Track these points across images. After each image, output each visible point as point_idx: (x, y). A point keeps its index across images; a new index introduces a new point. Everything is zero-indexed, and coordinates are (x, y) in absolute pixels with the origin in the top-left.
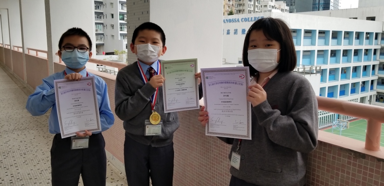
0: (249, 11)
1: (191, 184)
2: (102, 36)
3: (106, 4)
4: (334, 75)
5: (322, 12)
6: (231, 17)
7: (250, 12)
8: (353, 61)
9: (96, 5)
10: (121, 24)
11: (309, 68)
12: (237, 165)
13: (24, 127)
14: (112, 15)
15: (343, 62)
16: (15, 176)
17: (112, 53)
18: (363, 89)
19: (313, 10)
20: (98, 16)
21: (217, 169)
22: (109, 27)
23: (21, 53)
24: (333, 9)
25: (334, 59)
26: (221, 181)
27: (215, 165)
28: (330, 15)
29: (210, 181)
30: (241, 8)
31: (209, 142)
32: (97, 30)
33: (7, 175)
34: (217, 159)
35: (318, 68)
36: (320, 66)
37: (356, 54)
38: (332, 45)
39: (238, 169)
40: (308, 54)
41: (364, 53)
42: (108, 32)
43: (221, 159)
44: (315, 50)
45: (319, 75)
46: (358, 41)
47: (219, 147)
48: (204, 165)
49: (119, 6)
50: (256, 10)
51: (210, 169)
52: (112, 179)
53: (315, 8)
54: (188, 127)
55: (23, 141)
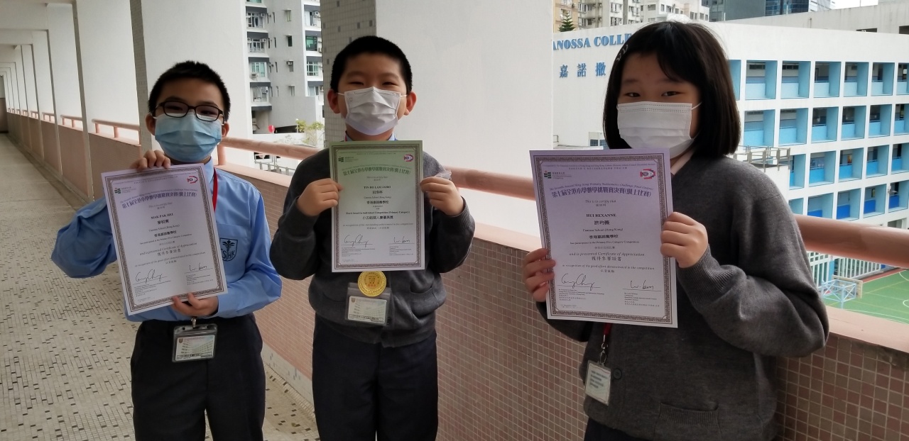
0: (614, 20)
1: (484, 436)
2: (267, 88)
3: (274, 13)
4: (824, 168)
5: (789, 17)
6: (568, 36)
7: (614, 22)
8: (869, 134)
9: (251, 16)
10: (310, 60)
11: (761, 154)
12: (602, 393)
13: (88, 304)
14: (290, 39)
15: (844, 138)
16: (66, 420)
17: (291, 129)
18: (895, 202)
19: (768, 14)
20: (257, 42)
21: (546, 399)
22: (282, 67)
23: (78, 132)
24: (816, 9)
25: (822, 129)
26: (557, 429)
27: (541, 390)
28: (810, 23)
29: (530, 429)
30: (593, 13)
31: (525, 335)
32: (254, 76)
33: (50, 418)
34: (546, 376)
35: (783, 153)
36: (788, 147)
37: (876, 117)
38: (816, 97)
39: (607, 403)
40: (759, 119)
41: (896, 113)
42: (281, 78)
43: (557, 374)
44: (774, 110)
45: (785, 170)
46: (880, 84)
47: (552, 346)
48: (515, 391)
49: (305, 17)
50: (630, 17)
51: (530, 399)
52: (293, 425)
53: (772, 8)
54: (475, 298)
55: (85, 338)
